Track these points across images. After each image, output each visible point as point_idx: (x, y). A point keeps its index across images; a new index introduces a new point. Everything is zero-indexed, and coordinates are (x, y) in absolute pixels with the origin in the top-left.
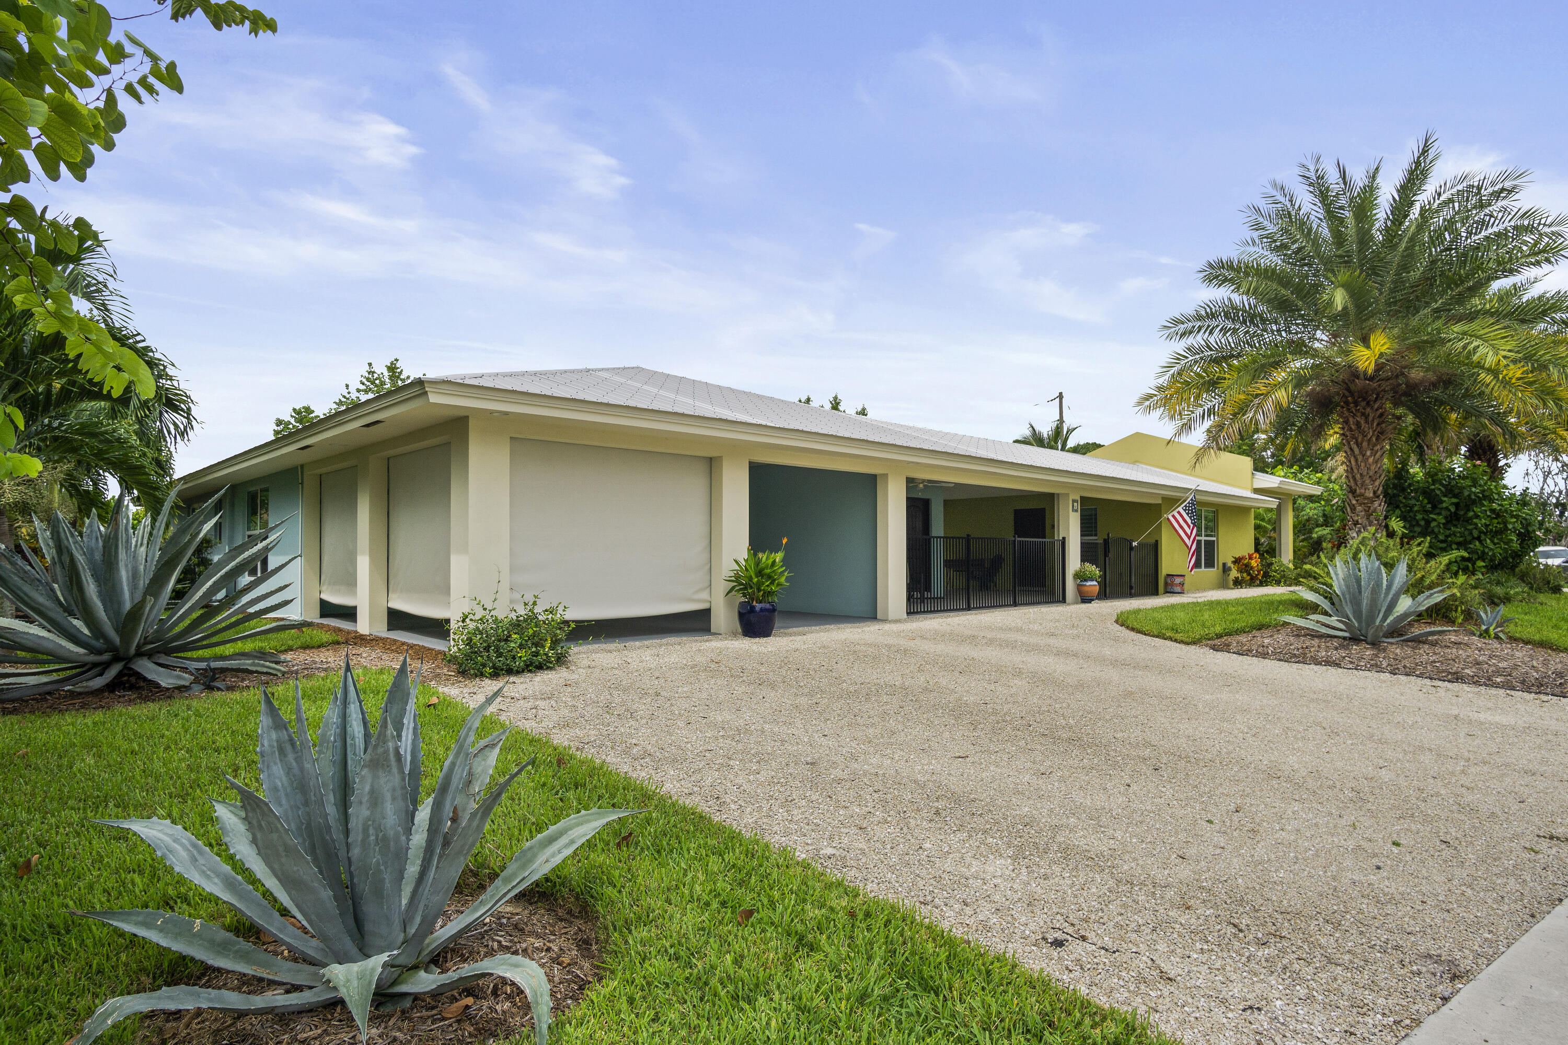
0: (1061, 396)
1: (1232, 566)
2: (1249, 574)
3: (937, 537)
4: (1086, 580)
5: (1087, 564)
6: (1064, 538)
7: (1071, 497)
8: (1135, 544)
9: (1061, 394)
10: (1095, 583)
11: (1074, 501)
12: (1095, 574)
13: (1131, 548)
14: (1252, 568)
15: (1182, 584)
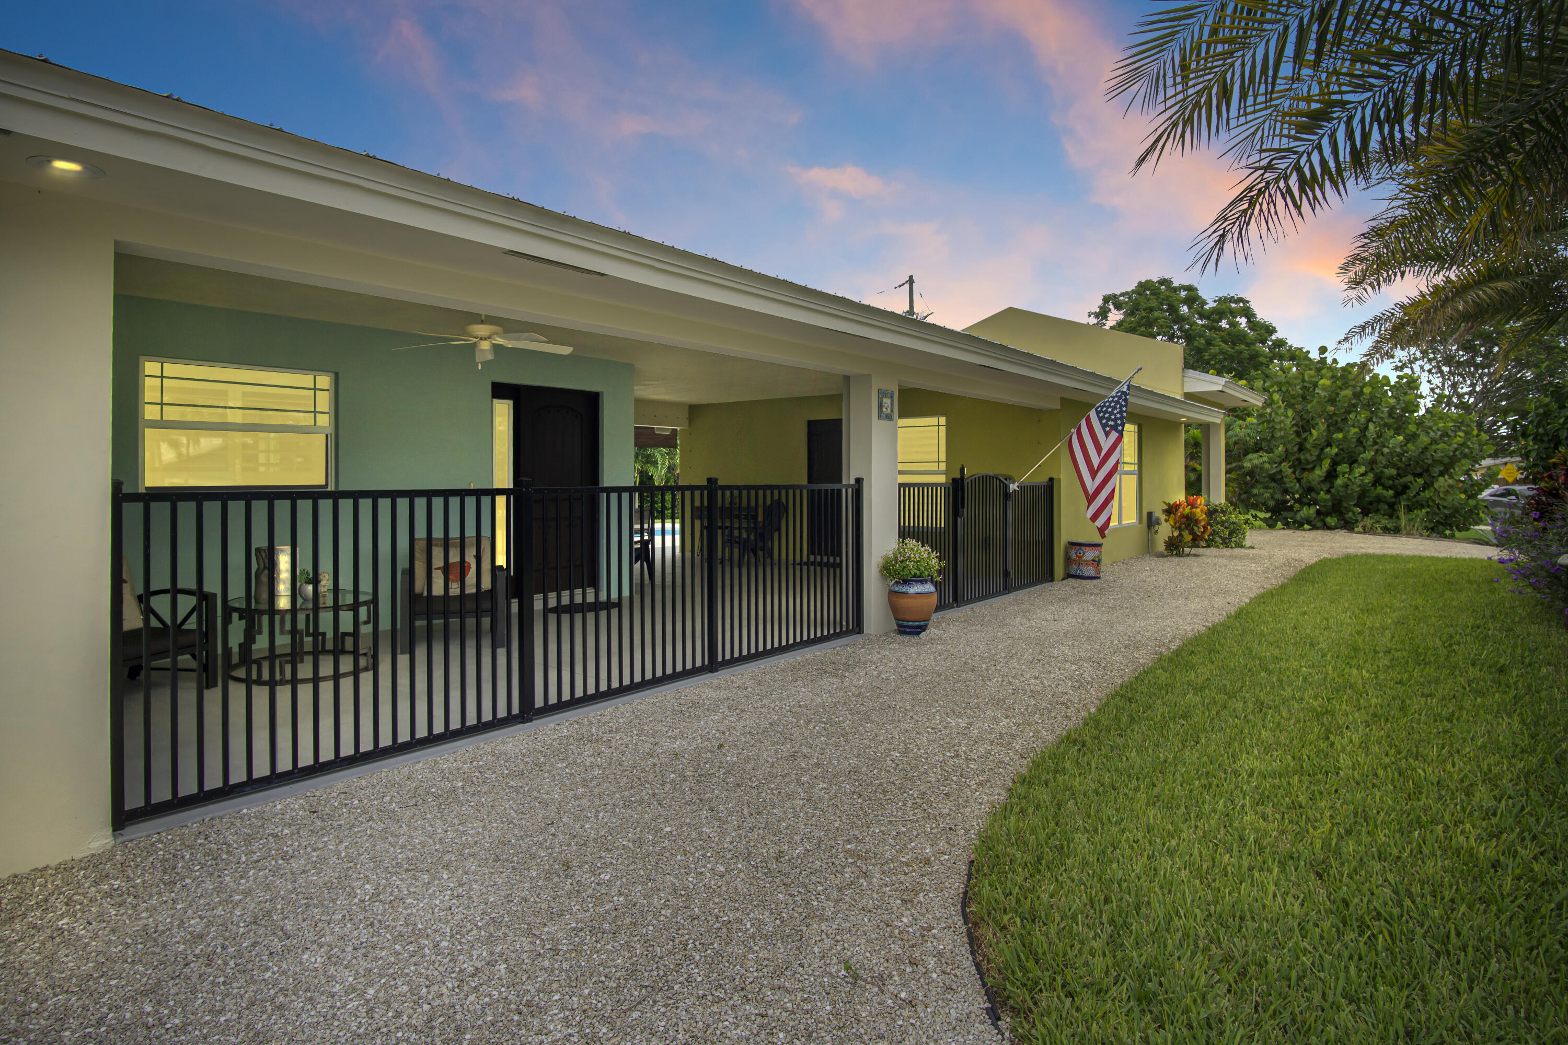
0: (911, 281)
1: (1163, 517)
2: (1192, 532)
3: (619, 490)
4: (906, 582)
5: (911, 543)
6: (859, 481)
7: (877, 384)
8: (1013, 487)
9: (911, 277)
10: (929, 588)
11: (882, 394)
12: (928, 567)
13: (1007, 495)
14: (1197, 522)
15: (1097, 562)
